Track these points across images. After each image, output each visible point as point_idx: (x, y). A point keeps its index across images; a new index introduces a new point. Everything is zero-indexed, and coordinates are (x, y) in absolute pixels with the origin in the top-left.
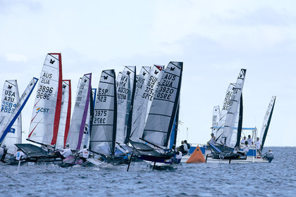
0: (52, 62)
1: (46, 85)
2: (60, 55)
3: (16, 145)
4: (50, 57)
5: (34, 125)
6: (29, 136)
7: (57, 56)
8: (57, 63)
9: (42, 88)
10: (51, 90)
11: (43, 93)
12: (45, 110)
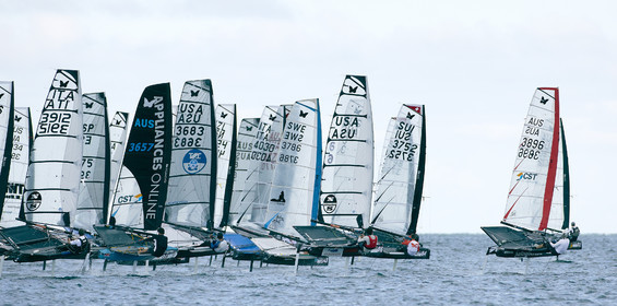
0: (544, 101)
1: (534, 137)
2: (556, 90)
3: (483, 229)
4: (541, 94)
5: (513, 199)
6: (506, 217)
7: (552, 93)
8: (551, 102)
9: (527, 142)
10: (541, 146)
11: (528, 149)
12: (531, 176)
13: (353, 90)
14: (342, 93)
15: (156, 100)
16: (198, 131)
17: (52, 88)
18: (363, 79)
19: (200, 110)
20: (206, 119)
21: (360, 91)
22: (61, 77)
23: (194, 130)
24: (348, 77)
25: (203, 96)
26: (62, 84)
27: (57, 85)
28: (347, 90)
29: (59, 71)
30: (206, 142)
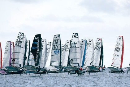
0: (120, 39)
1: (118, 47)
2: (123, 37)
4: (119, 37)
5: (114, 60)
6: (112, 64)
7: (122, 37)
8: (122, 39)
9: (116, 48)
10: (120, 49)
11: (117, 49)
12: (118, 56)
13: (75, 36)
14: (73, 37)
15: (38, 38)
16: (57, 46)
17: (18, 36)
18: (77, 34)
19: (58, 41)
20: (59, 43)
21: (77, 36)
22: (20, 34)
23: (56, 45)
24: (74, 33)
25: (58, 38)
26: (20, 36)
27: (19, 36)
28: (74, 36)
29: (20, 33)
30: (59, 48)
